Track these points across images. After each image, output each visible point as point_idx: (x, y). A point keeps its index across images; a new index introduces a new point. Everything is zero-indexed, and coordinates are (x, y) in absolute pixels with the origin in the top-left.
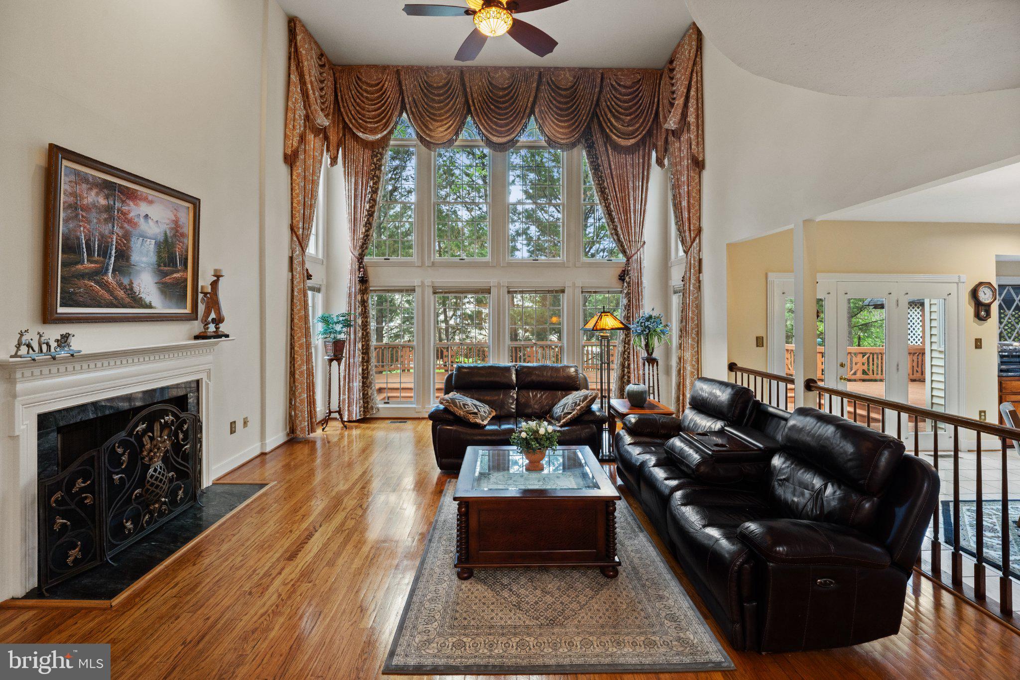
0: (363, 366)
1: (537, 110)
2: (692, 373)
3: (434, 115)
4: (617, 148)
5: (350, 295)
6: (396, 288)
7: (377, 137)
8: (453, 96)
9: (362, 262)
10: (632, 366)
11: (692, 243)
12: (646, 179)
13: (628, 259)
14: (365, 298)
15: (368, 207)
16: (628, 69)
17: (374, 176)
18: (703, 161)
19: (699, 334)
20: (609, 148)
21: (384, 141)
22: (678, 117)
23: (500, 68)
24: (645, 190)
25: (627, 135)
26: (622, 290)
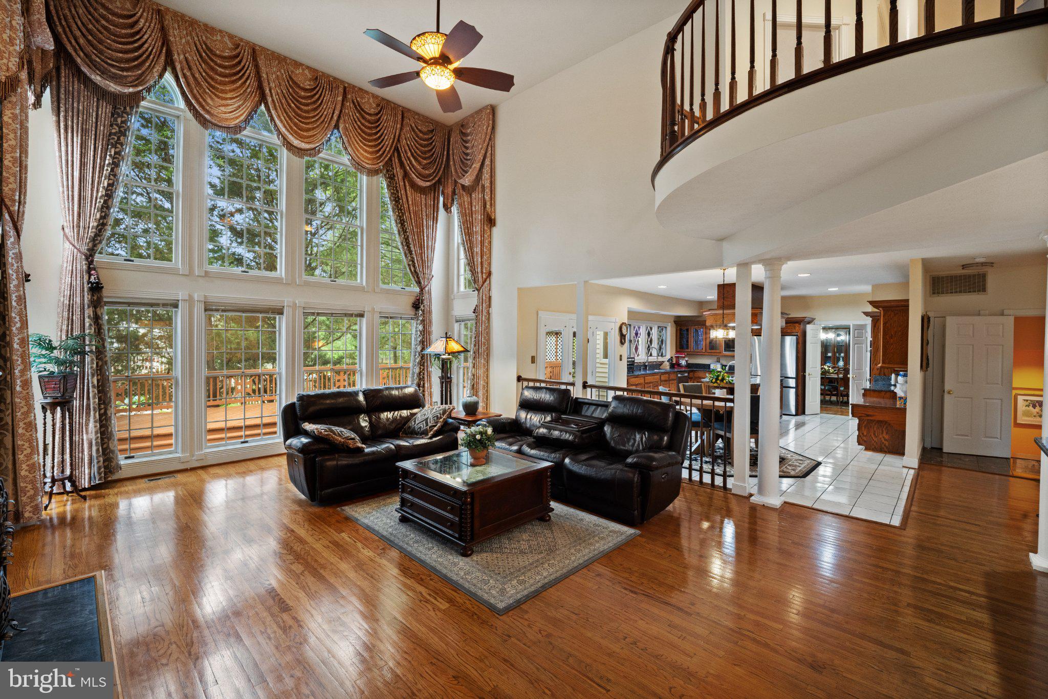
0: (100, 410)
1: (341, 126)
2: (484, 386)
3: (217, 89)
4: (413, 185)
5: (70, 308)
6: (143, 301)
7: (126, 91)
8: (243, 75)
9: (92, 261)
10: (426, 385)
11: (484, 283)
12: (435, 219)
13: (422, 289)
14: (99, 313)
15: (106, 185)
16: (423, 116)
17: (116, 143)
18: (495, 219)
19: (488, 355)
20: (407, 184)
21: (135, 99)
22: (474, 177)
23: (301, 65)
24: (434, 229)
25: (423, 177)
26: (416, 317)
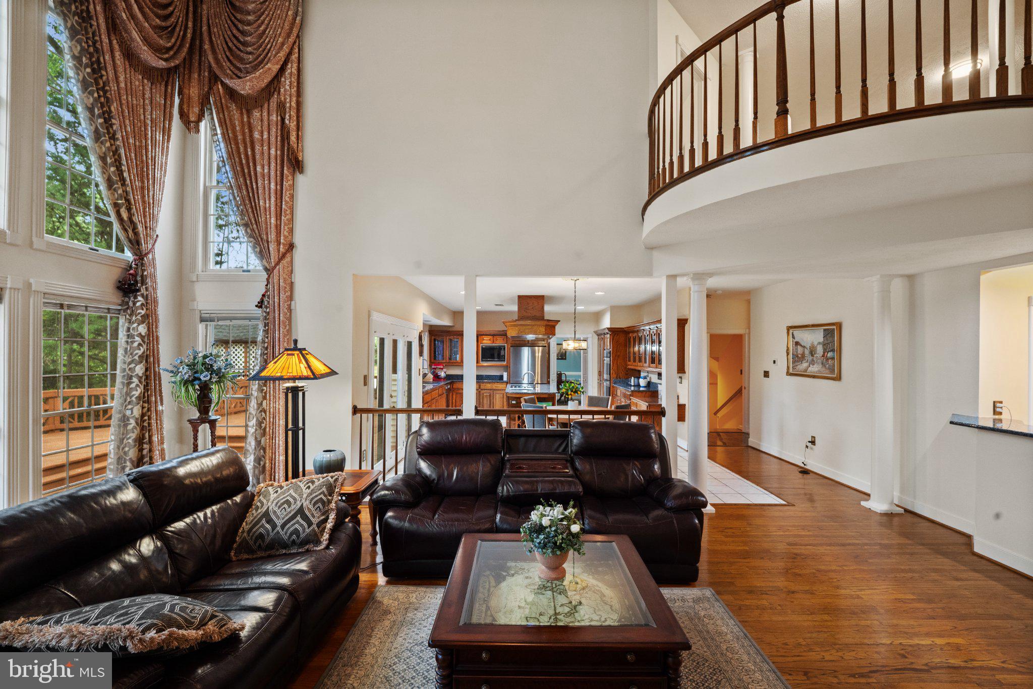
4: (130, 53)
11: (281, 259)
13: (141, 257)
18: (302, 161)
20: (118, 46)
22: (260, 84)
25: (154, 48)
26: (126, 308)
